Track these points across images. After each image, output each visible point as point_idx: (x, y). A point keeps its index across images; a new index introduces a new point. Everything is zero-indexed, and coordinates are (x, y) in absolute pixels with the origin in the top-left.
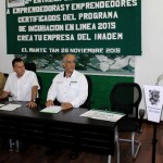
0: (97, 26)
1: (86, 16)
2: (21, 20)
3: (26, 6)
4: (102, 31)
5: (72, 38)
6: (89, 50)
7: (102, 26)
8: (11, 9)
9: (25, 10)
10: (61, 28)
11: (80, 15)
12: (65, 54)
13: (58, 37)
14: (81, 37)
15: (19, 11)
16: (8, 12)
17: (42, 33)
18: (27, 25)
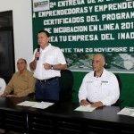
0: (120, 26)
1: (109, 17)
2: (46, 22)
3: (51, 9)
4: (125, 31)
5: (96, 38)
6: (113, 49)
7: (125, 26)
8: (37, 13)
9: (50, 13)
10: (85, 29)
11: (104, 17)
12: (89, 53)
13: (82, 38)
14: (105, 37)
15: (44, 14)
16: (34, 16)
17: (67, 34)
18: (52, 27)
